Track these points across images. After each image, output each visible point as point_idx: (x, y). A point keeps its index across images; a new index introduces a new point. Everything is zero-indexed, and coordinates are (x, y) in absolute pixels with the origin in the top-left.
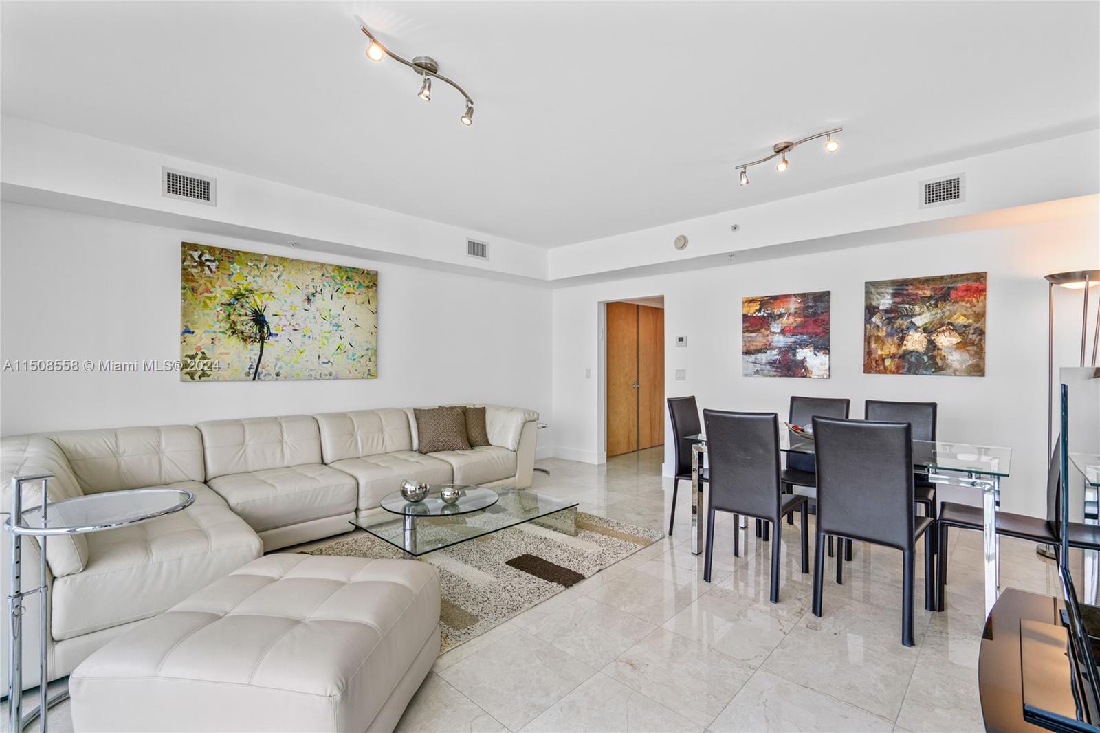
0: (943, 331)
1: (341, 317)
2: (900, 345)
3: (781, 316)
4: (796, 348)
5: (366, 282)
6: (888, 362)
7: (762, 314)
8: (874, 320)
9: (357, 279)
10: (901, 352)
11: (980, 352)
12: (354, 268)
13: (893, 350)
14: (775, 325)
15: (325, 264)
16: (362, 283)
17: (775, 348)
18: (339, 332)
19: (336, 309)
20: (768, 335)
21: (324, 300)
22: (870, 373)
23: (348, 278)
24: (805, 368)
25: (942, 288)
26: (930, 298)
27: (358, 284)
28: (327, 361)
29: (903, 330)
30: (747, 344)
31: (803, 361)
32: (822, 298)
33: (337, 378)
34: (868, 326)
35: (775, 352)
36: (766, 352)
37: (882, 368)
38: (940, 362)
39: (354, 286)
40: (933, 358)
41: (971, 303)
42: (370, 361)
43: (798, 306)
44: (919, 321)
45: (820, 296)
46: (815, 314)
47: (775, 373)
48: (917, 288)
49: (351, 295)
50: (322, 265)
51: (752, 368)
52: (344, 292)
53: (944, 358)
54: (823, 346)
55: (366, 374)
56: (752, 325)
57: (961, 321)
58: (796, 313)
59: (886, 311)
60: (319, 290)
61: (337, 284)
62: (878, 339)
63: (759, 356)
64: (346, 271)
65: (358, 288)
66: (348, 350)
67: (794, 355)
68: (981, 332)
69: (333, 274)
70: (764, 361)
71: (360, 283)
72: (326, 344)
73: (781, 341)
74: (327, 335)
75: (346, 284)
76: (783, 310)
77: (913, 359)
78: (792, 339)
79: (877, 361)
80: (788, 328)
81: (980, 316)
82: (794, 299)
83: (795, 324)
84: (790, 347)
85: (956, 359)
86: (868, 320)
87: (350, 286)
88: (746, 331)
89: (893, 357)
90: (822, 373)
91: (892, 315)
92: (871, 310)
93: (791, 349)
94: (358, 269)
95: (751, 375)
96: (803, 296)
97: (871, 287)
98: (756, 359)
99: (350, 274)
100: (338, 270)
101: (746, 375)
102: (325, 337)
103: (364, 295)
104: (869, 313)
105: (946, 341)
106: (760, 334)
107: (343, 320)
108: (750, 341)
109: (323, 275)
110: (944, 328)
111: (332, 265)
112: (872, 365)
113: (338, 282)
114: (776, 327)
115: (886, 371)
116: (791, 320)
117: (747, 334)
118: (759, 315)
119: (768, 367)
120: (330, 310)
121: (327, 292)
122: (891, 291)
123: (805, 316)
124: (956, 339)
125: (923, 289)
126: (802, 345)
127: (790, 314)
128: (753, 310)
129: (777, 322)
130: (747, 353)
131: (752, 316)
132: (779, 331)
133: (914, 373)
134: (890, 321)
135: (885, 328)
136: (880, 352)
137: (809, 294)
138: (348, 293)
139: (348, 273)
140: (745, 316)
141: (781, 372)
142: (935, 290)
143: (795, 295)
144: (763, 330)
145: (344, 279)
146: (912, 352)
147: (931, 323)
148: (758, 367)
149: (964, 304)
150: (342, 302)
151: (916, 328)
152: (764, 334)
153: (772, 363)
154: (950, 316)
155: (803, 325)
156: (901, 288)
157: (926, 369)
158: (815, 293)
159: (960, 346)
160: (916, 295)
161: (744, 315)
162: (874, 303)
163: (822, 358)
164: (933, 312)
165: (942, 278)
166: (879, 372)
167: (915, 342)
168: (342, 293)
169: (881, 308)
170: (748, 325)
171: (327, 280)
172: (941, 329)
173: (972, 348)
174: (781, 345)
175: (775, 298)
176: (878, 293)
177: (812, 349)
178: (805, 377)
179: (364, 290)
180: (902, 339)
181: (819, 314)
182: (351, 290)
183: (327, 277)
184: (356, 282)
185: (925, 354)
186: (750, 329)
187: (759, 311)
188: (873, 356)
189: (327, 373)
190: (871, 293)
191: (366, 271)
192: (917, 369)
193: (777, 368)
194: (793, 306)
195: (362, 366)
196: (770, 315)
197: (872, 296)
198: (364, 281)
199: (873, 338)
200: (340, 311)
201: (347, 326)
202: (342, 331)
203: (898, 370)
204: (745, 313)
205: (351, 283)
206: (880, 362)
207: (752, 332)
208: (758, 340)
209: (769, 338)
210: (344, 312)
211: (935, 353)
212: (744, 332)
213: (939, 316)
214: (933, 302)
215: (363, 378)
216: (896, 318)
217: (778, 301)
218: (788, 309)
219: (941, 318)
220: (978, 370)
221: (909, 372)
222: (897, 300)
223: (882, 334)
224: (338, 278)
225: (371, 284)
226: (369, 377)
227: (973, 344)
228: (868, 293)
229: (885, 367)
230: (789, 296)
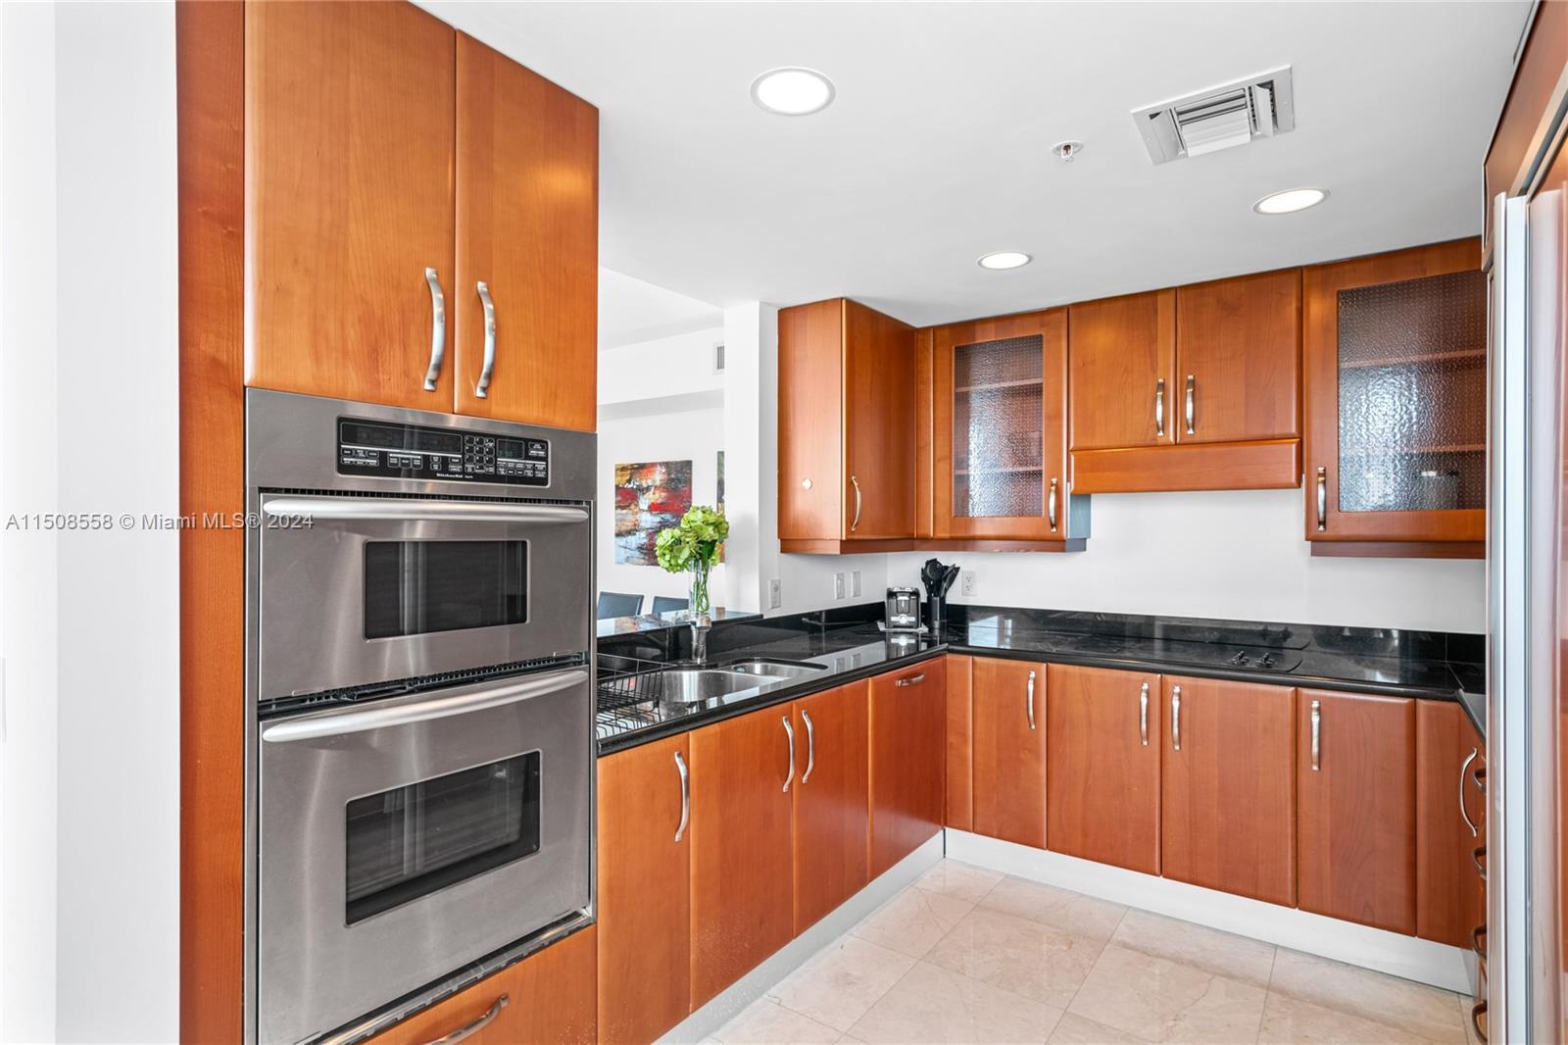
3: (648, 489)
7: (632, 485)
14: (643, 500)
17: (642, 530)
20: (637, 513)
30: (619, 524)
32: (685, 469)
35: (642, 534)
43: (662, 477)
45: (683, 466)
46: (676, 489)
47: (642, 561)
51: (624, 554)
56: (623, 499)
58: (661, 486)
63: (629, 539)
67: (656, 539)
70: (634, 546)
73: (648, 520)
76: (650, 482)
78: (657, 519)
80: (654, 505)
82: (659, 468)
83: (660, 500)
84: (655, 528)
88: (618, 505)
92: (721, 486)
93: (655, 531)
95: (622, 563)
96: (667, 464)
97: (722, 459)
98: (626, 542)
101: (617, 563)
104: (720, 490)
106: (630, 512)
108: (621, 520)
114: (644, 502)
116: (657, 494)
117: (619, 511)
118: (629, 486)
119: (637, 553)
123: (668, 491)
126: (665, 526)
127: (656, 487)
128: (624, 479)
129: (645, 496)
130: (619, 535)
131: (623, 488)
132: (646, 507)
137: (672, 463)
140: (617, 487)
141: (648, 560)
143: (660, 464)
144: (633, 507)
148: (629, 553)
152: (633, 511)
153: (640, 548)
155: (667, 502)
158: (680, 463)
162: (724, 478)
170: (620, 498)
174: (648, 525)
175: (642, 467)
181: (682, 488)
186: (621, 504)
187: (629, 481)
190: (722, 465)
193: (645, 554)
194: (658, 477)
196: (639, 488)
197: (722, 470)
204: (619, 482)
207: (623, 508)
208: (629, 518)
209: (638, 517)
212: (616, 508)
217: (646, 471)
218: (654, 481)
228: (720, 466)
230: (653, 465)
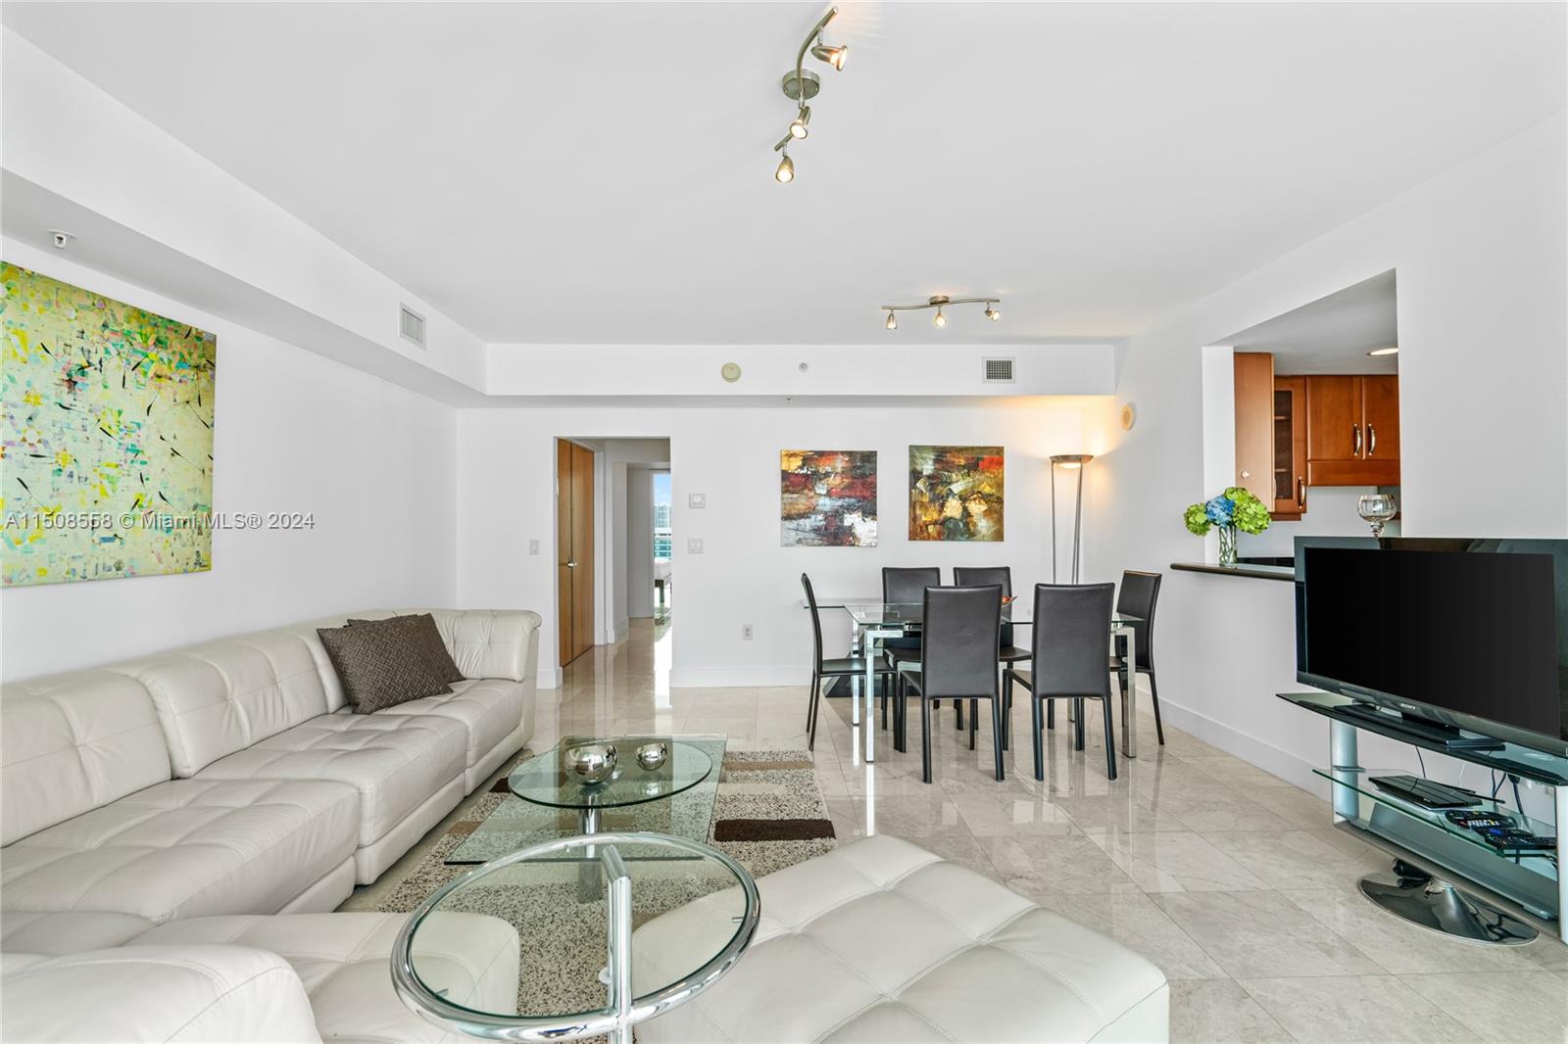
0: (975, 499)
1: (143, 432)
2: (941, 511)
3: (827, 475)
4: (844, 512)
5: (194, 356)
6: (931, 528)
7: (805, 471)
8: (918, 485)
9: (177, 345)
10: (942, 518)
11: (1000, 521)
12: (171, 321)
13: (935, 516)
14: (821, 486)
15: (110, 300)
16: (187, 357)
17: (819, 513)
18: (137, 465)
19: (133, 413)
20: (812, 498)
21: (105, 387)
22: (915, 539)
23: (158, 342)
24: (854, 537)
25: (973, 458)
26: (964, 467)
27: (178, 357)
28: (111, 535)
29: (943, 497)
30: (787, 507)
31: (851, 527)
32: (869, 457)
33: (133, 575)
34: (913, 491)
35: (820, 517)
36: (810, 517)
37: (926, 534)
38: (972, 528)
39: (170, 361)
40: (966, 524)
41: (993, 473)
42: (200, 534)
43: (845, 465)
44: (957, 488)
45: (868, 456)
46: (863, 476)
47: (820, 542)
48: (954, 457)
49: (164, 382)
50: (101, 303)
51: (793, 536)
52: (150, 374)
53: (975, 525)
54: (870, 512)
55: (192, 564)
56: (792, 484)
57: (987, 490)
58: (843, 472)
59: (929, 477)
60: (95, 360)
61: (135, 350)
62: (922, 504)
63: (802, 521)
64: (155, 325)
65: (177, 367)
66: (158, 508)
67: (842, 521)
68: (1000, 501)
69: (126, 327)
70: (808, 528)
71: (182, 356)
72: (110, 493)
73: (827, 504)
74: (114, 472)
75: (152, 355)
76: (829, 469)
77: (951, 526)
78: (840, 503)
79: (921, 527)
80: (834, 490)
81: (1000, 486)
82: (840, 456)
83: (842, 486)
84: (837, 511)
85: (983, 525)
86: (913, 486)
87: (162, 359)
88: (785, 490)
89: (935, 523)
90: (870, 540)
91: (934, 481)
92: (915, 475)
93: (837, 514)
94: (179, 325)
95: (792, 545)
96: (850, 454)
97: (915, 451)
98: (798, 525)
99: (162, 332)
100: (138, 319)
101: (786, 545)
102: (108, 476)
103: (190, 385)
104: (914, 477)
105: (977, 508)
106: (803, 496)
107: (147, 437)
108: (791, 504)
109: (105, 326)
110: (975, 496)
111: (124, 306)
112: (917, 532)
113: (139, 349)
114: (821, 489)
115: (929, 538)
116: (838, 480)
117: (786, 495)
118: (802, 472)
119: (813, 535)
120: (120, 413)
121: (114, 367)
122: (933, 457)
123: (853, 478)
124: (984, 507)
125: (959, 458)
126: (850, 509)
127: (836, 473)
128: (794, 465)
129: (823, 482)
130: (787, 517)
131: (793, 474)
132: (824, 492)
133: (953, 540)
134: (932, 487)
135: (928, 494)
136: (924, 519)
137: (857, 453)
138: (159, 377)
139: (162, 331)
141: (828, 541)
142: (967, 459)
143: (842, 453)
144: (806, 491)
145: (151, 341)
146: (951, 518)
147: (965, 490)
148: (801, 535)
149: (988, 474)
150: (146, 395)
151: (954, 495)
152: (807, 495)
153: (816, 530)
154: (979, 485)
155: (850, 487)
156: (942, 454)
157: (962, 535)
158: (863, 452)
159: (987, 513)
160: (953, 462)
161: (783, 472)
162: (919, 468)
163: (870, 524)
164: (967, 481)
165: (973, 448)
166: (923, 539)
167: (953, 509)
168: (145, 373)
169: (925, 473)
170: (788, 483)
171: (114, 339)
172: (972, 497)
173: (995, 516)
174: (827, 509)
175: (821, 454)
176: (922, 458)
177: (860, 514)
178: (853, 545)
179: (191, 373)
180: (942, 506)
181: (867, 476)
182: (165, 370)
183: (114, 332)
184: (174, 353)
185: (961, 520)
186: (790, 488)
187: (801, 468)
188: (918, 523)
189: (111, 563)
190: (915, 457)
191: (194, 332)
192: (955, 535)
193: (822, 535)
194: (840, 464)
195: (184, 546)
196: (814, 473)
197: (917, 461)
198: (190, 354)
199: (918, 504)
200: (139, 416)
201: (153, 449)
202: (145, 463)
203: (939, 537)
204: (783, 468)
205: (163, 354)
206: (924, 528)
207: (793, 493)
208: (801, 502)
209: (813, 501)
210: (150, 420)
211: (969, 519)
212: (783, 492)
213: (971, 485)
214: (966, 471)
215: (186, 571)
216: (937, 484)
217: (823, 458)
218: (834, 468)
219: (973, 487)
220: (998, 536)
221: (948, 538)
222: (937, 466)
223: (926, 500)
224: (138, 337)
225: (204, 361)
226: (198, 567)
227: (996, 512)
228: (912, 457)
229: (929, 534)
230: (835, 453)
